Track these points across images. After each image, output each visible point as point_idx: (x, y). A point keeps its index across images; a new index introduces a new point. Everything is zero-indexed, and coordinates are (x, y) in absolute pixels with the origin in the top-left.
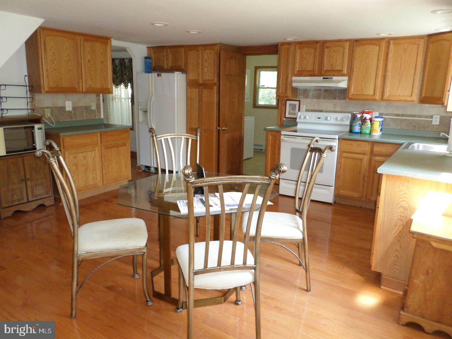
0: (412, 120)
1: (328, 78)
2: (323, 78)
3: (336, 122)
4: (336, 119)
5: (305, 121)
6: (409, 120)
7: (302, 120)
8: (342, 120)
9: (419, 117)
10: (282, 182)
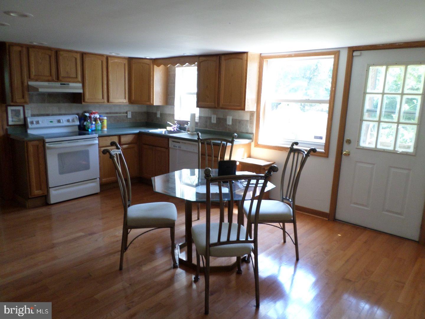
0: (116, 116)
1: (64, 84)
2: (61, 84)
3: (68, 124)
4: (68, 121)
5: (38, 126)
6: (114, 116)
7: (35, 125)
8: (73, 121)
9: (120, 114)
10: (53, 191)
